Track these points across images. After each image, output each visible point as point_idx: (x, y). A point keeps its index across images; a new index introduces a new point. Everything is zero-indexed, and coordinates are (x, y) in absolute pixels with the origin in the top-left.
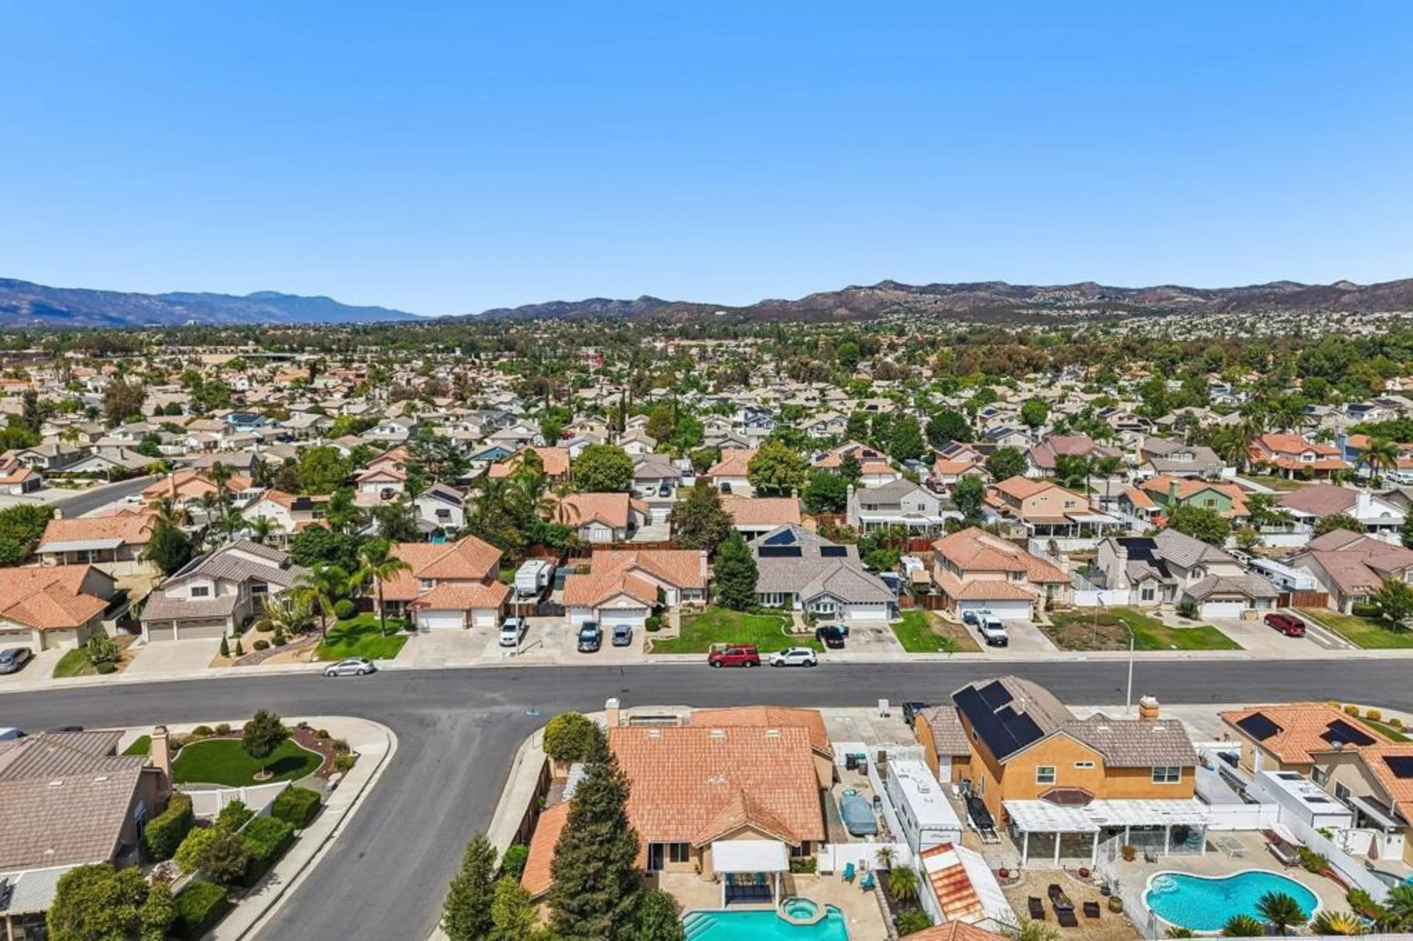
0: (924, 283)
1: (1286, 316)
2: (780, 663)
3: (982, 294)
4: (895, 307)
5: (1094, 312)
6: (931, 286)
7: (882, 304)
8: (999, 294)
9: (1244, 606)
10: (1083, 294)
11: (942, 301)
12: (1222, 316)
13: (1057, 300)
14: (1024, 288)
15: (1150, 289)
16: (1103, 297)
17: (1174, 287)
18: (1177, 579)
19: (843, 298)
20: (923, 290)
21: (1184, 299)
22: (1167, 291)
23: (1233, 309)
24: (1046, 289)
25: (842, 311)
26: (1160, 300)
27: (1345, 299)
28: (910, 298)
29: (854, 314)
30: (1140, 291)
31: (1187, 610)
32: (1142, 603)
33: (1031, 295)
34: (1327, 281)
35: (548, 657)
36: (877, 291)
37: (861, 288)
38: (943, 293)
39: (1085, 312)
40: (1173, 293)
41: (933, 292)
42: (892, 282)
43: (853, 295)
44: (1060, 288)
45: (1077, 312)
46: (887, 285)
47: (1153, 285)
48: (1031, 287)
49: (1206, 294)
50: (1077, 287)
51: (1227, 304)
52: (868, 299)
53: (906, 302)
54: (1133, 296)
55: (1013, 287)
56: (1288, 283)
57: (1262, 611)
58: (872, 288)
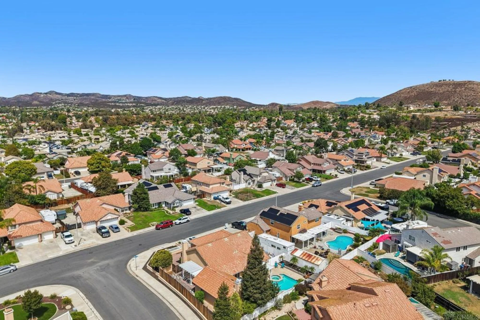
0: (68, 92)
1: (190, 107)
2: (180, 223)
3: (93, 97)
4: (58, 101)
5: (134, 104)
6: (71, 93)
7: (52, 100)
8: (98, 97)
9: (270, 183)
10: (127, 98)
11: (76, 99)
12: (173, 106)
13: (119, 100)
14: (107, 96)
15: (149, 97)
16: (134, 99)
17: (156, 97)
18: (254, 178)
19: (33, 97)
20: (68, 95)
21: (159, 100)
22: (154, 98)
23: (176, 104)
24: (115, 96)
25: (35, 102)
26: (153, 101)
27: (204, 102)
28: (64, 98)
29: (42, 104)
30: (146, 98)
31: (260, 186)
32: (249, 186)
33: (110, 98)
34: (197, 97)
35: (93, 243)
36: (48, 95)
37: (41, 93)
38: (76, 97)
39: (131, 104)
40: (156, 99)
41: (72, 96)
42: (54, 92)
43: (38, 96)
44: (119, 96)
45: (129, 104)
46: (51, 93)
47: (150, 96)
48: (109, 95)
49: (165, 99)
50: (125, 96)
51: (174, 103)
52: (45, 98)
53: (62, 99)
54: (144, 99)
55: (103, 95)
56: (187, 97)
57: (275, 183)
58: (46, 93)
